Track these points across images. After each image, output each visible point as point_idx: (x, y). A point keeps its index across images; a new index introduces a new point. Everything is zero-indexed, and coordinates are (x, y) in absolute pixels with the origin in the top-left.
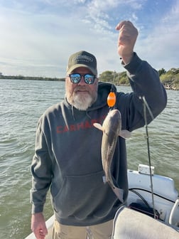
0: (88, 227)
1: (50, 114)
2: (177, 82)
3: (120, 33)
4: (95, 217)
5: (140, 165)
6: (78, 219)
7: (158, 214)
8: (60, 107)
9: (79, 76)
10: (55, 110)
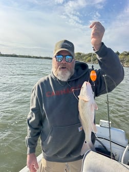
0: (66, 163)
1: (42, 84)
2: (127, 62)
3: (92, 30)
4: (72, 156)
5: (101, 120)
6: (60, 157)
7: (113, 156)
8: (48, 78)
9: (62, 57)
10: (45, 81)
